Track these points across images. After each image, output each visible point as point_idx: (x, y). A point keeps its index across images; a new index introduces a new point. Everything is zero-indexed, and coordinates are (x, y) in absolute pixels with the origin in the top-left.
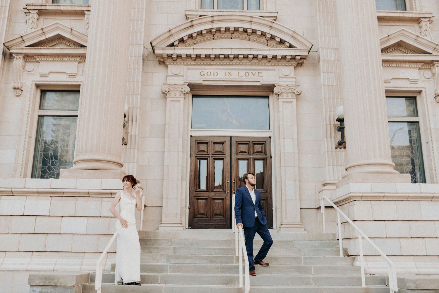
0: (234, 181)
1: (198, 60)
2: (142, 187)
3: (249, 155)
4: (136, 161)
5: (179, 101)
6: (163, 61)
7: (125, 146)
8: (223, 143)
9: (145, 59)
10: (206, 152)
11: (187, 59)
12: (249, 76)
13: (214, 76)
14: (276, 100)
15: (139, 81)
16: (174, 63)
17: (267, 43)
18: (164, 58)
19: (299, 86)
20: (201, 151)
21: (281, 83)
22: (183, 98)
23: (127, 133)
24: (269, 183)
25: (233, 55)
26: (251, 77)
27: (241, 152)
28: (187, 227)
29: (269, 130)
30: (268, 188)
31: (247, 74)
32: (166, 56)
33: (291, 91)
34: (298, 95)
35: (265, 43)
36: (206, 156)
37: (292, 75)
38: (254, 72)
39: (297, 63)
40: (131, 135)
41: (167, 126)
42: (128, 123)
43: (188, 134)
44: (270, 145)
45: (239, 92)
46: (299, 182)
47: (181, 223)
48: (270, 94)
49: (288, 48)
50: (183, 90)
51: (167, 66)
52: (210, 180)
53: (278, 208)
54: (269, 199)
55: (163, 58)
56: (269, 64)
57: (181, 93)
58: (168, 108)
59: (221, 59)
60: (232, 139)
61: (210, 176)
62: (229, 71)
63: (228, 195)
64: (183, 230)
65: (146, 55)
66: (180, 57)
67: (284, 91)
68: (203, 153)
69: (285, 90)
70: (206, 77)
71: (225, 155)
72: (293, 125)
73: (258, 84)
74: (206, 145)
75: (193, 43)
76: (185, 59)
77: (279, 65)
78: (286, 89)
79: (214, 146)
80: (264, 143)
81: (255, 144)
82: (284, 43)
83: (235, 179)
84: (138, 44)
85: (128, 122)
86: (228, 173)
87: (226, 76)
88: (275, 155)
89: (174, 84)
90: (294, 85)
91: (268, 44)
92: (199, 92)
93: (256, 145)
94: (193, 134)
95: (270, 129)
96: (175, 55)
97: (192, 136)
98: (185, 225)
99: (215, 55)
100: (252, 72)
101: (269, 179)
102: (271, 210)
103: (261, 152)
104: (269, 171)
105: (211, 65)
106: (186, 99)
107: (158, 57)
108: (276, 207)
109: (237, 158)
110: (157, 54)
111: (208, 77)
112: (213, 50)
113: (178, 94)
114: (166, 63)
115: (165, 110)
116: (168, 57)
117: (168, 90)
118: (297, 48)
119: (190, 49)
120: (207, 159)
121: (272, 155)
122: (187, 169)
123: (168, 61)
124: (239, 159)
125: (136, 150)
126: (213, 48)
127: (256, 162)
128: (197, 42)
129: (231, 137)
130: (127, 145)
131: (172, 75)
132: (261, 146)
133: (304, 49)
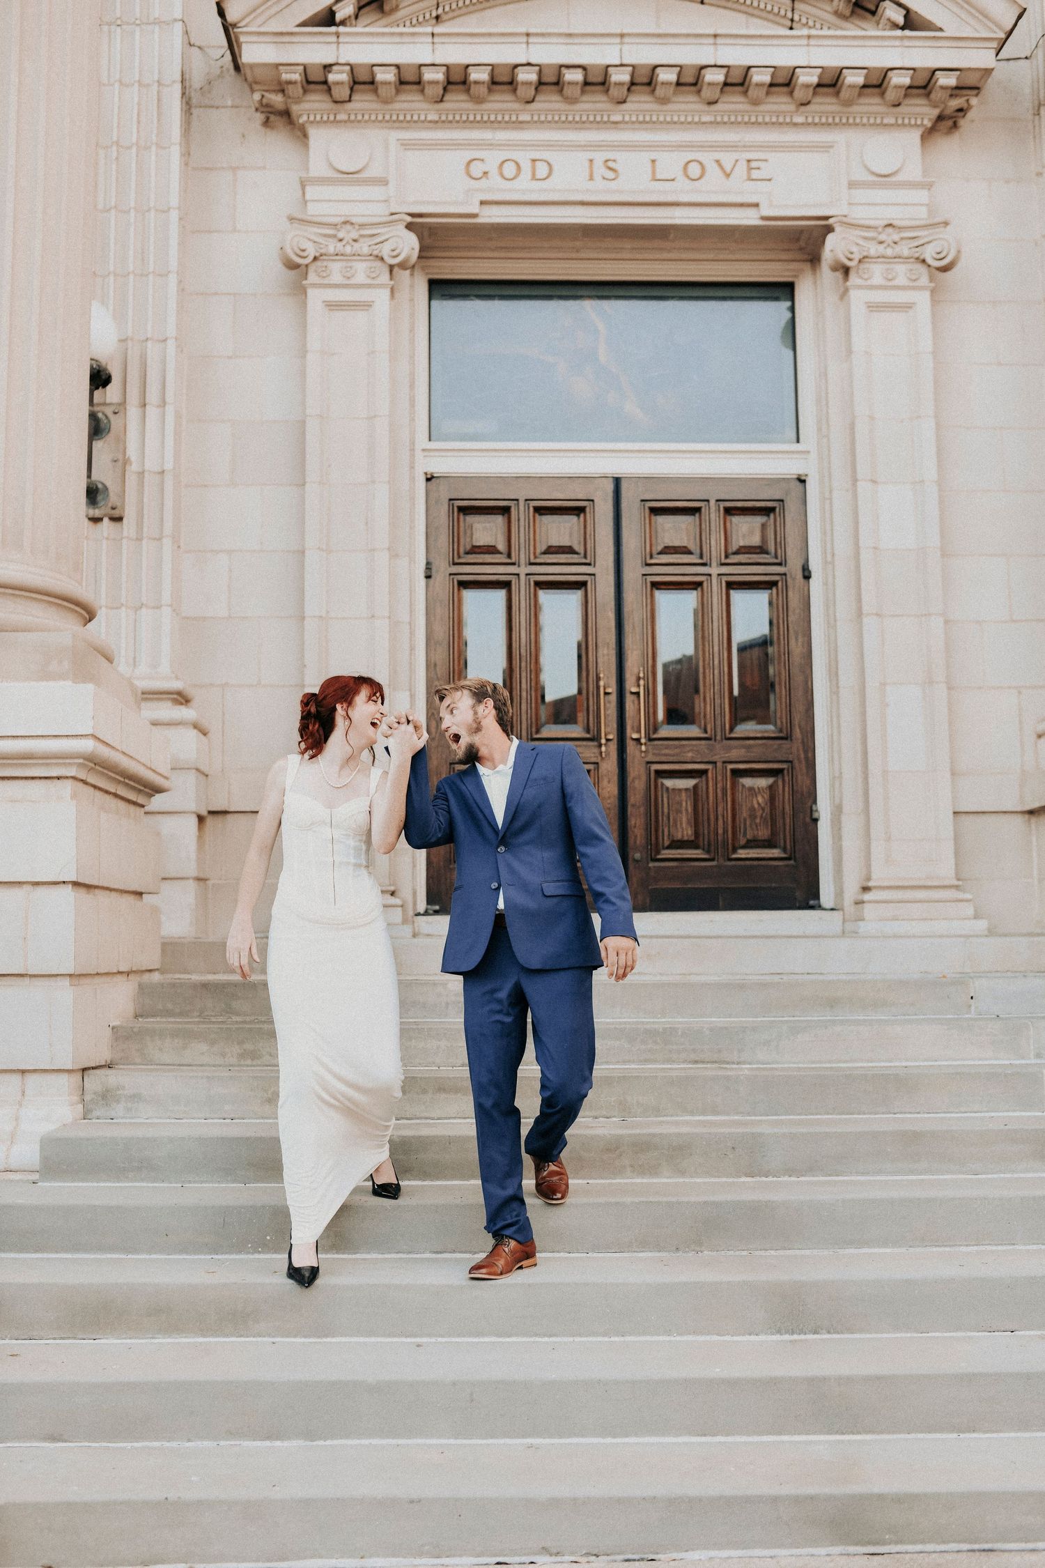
0: (634, 690)
1: (457, 102)
2: (205, 723)
3: (704, 564)
4: (166, 597)
5: (366, 306)
6: (281, 107)
7: (112, 524)
8: (579, 511)
9: (194, 101)
10: (499, 553)
11: (403, 97)
12: (702, 181)
13: (534, 178)
14: (831, 298)
15: (169, 209)
16: (338, 118)
17: (789, 15)
18: (291, 90)
19: (946, 224)
20: (475, 550)
21: (860, 214)
22: (387, 292)
23: (120, 463)
24: (798, 694)
25: (630, 69)
26: (712, 187)
27: (667, 550)
28: (422, 905)
29: (795, 447)
30: (797, 718)
31: (694, 170)
32: (296, 77)
33: (906, 253)
34: (939, 269)
35: (782, 12)
36: (501, 569)
37: (914, 171)
38: (727, 159)
39: (936, 112)
40: (141, 474)
41: (312, 427)
42: (121, 414)
43: (412, 468)
44: (803, 518)
45: (657, 265)
46: (949, 688)
47: (392, 888)
48: (802, 270)
49: (899, 33)
50: (385, 251)
51: (301, 134)
52: (524, 686)
53: (846, 809)
54: (801, 767)
55: (282, 88)
56: (799, 119)
57: (379, 264)
58: (314, 343)
59: (568, 91)
60: (624, 486)
61: (523, 664)
62: (610, 155)
63: (607, 753)
64: (405, 921)
65: (197, 80)
66: (364, 83)
67: (872, 252)
68: (488, 558)
69: (881, 248)
70: (497, 187)
71: (589, 564)
72: (919, 417)
73: (749, 218)
74: (499, 520)
75: (427, 16)
76: (393, 91)
77: (847, 124)
78: (881, 243)
79: (537, 522)
80: (772, 510)
81: (728, 511)
82: (873, 13)
83: (639, 679)
84: (157, 22)
85: (122, 408)
86: (605, 652)
87: (591, 178)
88: (829, 563)
89: (343, 219)
90: (922, 223)
91: (796, 18)
92: (459, 263)
93: (735, 519)
94: (439, 466)
95: (798, 441)
96: (342, 72)
97: (433, 477)
98: (410, 899)
99: (541, 69)
100: (717, 161)
101: (798, 678)
102: (808, 820)
103: (761, 550)
104: (797, 639)
105: (519, 125)
106: (404, 294)
107: (256, 83)
108: (838, 810)
109: (650, 579)
110: (252, 66)
111: (508, 185)
112: (528, 43)
113: (361, 271)
114: (300, 116)
115: (303, 352)
116: (308, 82)
117: (311, 252)
118: (941, 30)
119: (417, 39)
120: (506, 585)
121: (814, 566)
122: (412, 633)
123: (310, 107)
124: (656, 585)
125: (167, 543)
126: (528, 35)
127: (737, 597)
128: (447, 9)
129: (617, 481)
130: (119, 519)
131: (331, 174)
132: (759, 520)
133: (977, 35)
